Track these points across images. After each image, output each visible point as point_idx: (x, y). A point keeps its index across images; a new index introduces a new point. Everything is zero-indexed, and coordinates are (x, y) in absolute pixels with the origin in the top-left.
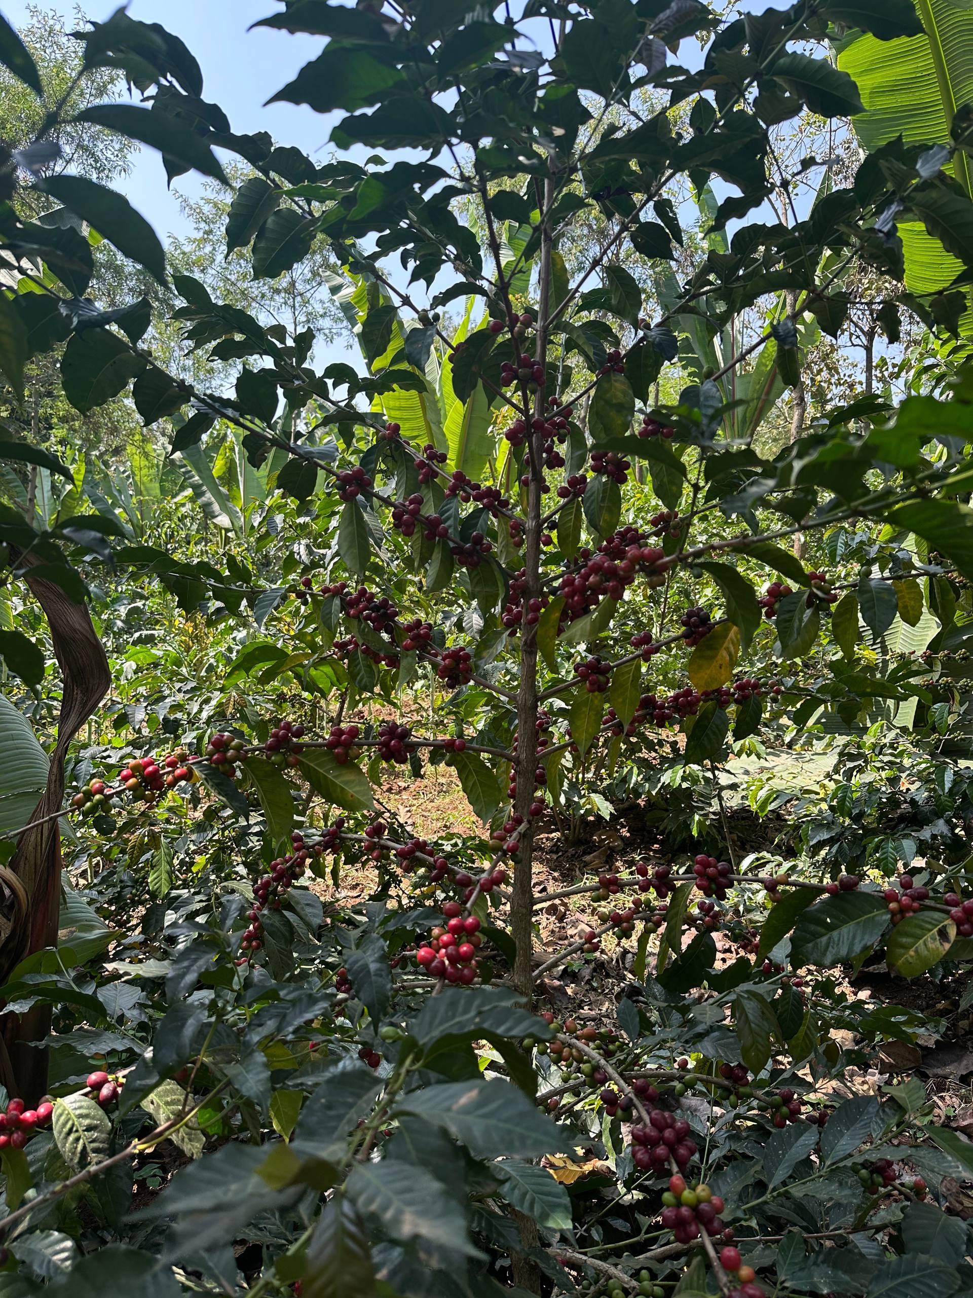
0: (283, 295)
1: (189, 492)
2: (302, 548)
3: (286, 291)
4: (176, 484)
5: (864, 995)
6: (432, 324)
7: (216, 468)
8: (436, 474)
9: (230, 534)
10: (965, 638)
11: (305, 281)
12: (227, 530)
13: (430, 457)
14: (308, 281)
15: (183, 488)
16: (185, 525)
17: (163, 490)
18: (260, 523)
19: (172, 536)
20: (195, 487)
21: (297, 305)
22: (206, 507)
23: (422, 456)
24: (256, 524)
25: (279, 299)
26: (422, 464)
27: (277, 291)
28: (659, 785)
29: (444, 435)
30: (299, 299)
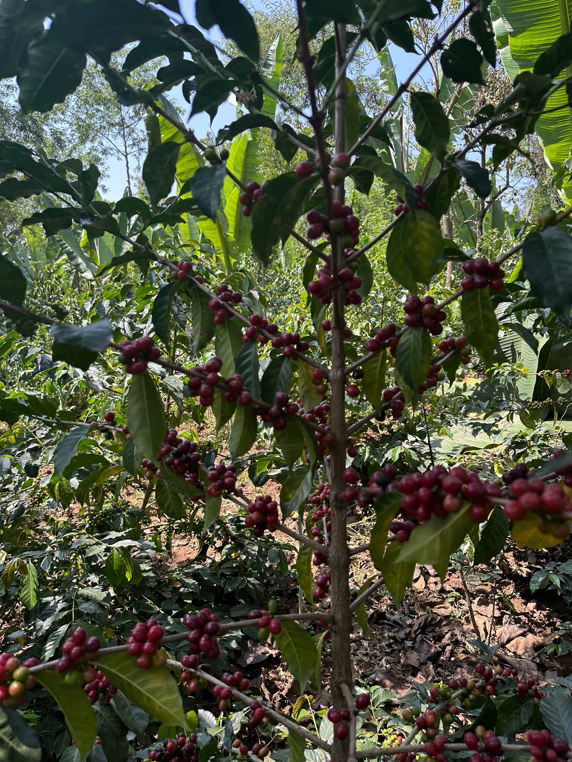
0: (117, 127)
1: (65, 257)
2: (126, 324)
3: (118, 124)
4: (57, 252)
5: (531, 605)
6: (220, 162)
7: (83, 240)
8: (232, 315)
9: (93, 283)
10: (564, 344)
11: (130, 118)
12: (91, 281)
13: (226, 299)
14: (131, 118)
15: (61, 254)
16: (61, 283)
17: (48, 256)
18: (91, 309)
19: (52, 290)
20: (69, 254)
21: (126, 134)
22: (77, 266)
23: (216, 298)
24: (88, 309)
25: (115, 130)
26: (217, 306)
27: (112, 125)
28: (384, 460)
29: (225, 216)
30: (127, 130)
